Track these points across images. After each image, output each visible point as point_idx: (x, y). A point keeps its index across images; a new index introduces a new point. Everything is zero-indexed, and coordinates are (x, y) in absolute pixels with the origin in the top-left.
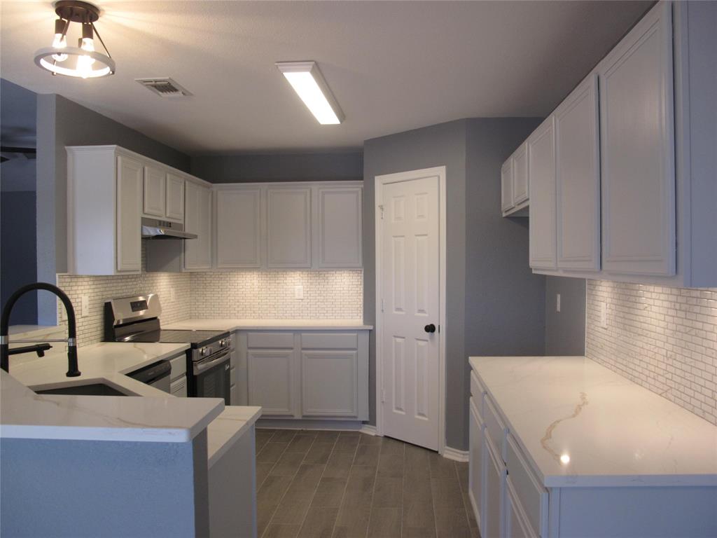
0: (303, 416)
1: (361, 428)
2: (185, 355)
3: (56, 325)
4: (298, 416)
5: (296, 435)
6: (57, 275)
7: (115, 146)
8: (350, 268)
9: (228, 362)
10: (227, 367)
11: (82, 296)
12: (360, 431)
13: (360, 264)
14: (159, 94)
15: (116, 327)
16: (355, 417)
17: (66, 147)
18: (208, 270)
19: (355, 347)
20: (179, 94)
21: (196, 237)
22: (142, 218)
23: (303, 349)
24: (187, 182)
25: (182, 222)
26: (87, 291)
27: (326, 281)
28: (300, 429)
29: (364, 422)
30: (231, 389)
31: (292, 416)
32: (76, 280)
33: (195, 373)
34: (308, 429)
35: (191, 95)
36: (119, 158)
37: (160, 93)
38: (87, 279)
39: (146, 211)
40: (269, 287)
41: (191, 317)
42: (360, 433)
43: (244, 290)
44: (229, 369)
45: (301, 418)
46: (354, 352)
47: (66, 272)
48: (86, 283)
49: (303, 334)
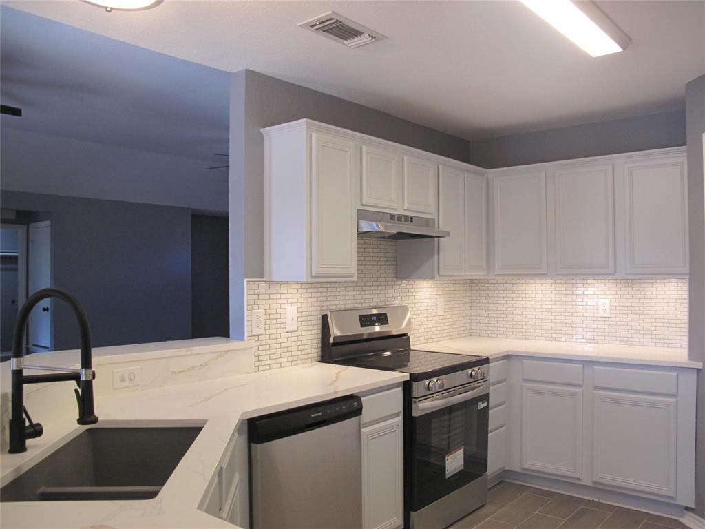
0: (595, 483)
1: (682, 517)
2: (401, 389)
3: (244, 340)
4: (586, 481)
5: (582, 506)
6: (246, 280)
7: (305, 120)
8: (677, 275)
9: (485, 397)
10: (482, 405)
11: (288, 307)
12: (681, 520)
13: (687, 270)
14: (344, 44)
15: (334, 344)
16: (672, 498)
17: (262, 130)
18: (483, 278)
19: (673, 391)
20: (365, 39)
21: (448, 234)
22: (358, 210)
23: (596, 388)
24: (440, 166)
25: (434, 217)
26: (296, 300)
27: (642, 293)
28: (592, 499)
29: (687, 509)
30: (490, 435)
31: (578, 479)
32: (278, 287)
33: (415, 413)
34: (601, 501)
35: (386, 37)
36: (314, 135)
37: (345, 42)
38: (297, 286)
39: (364, 202)
40: (564, 300)
41: (470, 334)
42: (681, 523)
43: (533, 302)
44: (487, 408)
45: (591, 485)
46: (673, 400)
47: (263, 277)
48: (295, 291)
49: (595, 367)
